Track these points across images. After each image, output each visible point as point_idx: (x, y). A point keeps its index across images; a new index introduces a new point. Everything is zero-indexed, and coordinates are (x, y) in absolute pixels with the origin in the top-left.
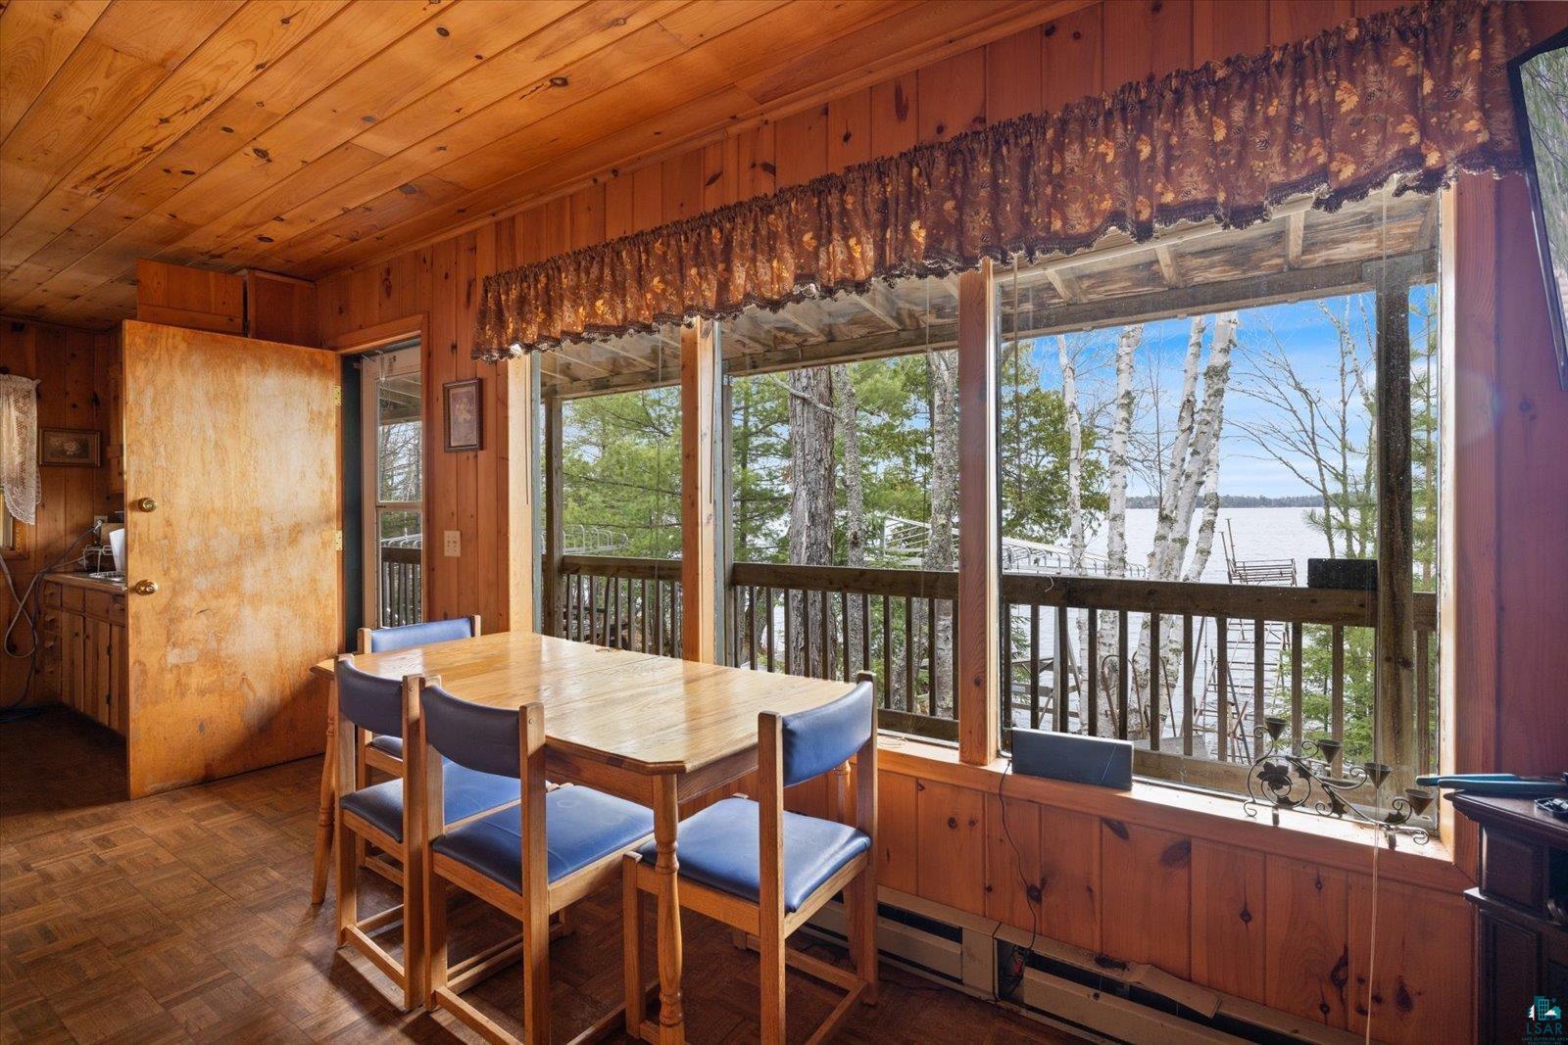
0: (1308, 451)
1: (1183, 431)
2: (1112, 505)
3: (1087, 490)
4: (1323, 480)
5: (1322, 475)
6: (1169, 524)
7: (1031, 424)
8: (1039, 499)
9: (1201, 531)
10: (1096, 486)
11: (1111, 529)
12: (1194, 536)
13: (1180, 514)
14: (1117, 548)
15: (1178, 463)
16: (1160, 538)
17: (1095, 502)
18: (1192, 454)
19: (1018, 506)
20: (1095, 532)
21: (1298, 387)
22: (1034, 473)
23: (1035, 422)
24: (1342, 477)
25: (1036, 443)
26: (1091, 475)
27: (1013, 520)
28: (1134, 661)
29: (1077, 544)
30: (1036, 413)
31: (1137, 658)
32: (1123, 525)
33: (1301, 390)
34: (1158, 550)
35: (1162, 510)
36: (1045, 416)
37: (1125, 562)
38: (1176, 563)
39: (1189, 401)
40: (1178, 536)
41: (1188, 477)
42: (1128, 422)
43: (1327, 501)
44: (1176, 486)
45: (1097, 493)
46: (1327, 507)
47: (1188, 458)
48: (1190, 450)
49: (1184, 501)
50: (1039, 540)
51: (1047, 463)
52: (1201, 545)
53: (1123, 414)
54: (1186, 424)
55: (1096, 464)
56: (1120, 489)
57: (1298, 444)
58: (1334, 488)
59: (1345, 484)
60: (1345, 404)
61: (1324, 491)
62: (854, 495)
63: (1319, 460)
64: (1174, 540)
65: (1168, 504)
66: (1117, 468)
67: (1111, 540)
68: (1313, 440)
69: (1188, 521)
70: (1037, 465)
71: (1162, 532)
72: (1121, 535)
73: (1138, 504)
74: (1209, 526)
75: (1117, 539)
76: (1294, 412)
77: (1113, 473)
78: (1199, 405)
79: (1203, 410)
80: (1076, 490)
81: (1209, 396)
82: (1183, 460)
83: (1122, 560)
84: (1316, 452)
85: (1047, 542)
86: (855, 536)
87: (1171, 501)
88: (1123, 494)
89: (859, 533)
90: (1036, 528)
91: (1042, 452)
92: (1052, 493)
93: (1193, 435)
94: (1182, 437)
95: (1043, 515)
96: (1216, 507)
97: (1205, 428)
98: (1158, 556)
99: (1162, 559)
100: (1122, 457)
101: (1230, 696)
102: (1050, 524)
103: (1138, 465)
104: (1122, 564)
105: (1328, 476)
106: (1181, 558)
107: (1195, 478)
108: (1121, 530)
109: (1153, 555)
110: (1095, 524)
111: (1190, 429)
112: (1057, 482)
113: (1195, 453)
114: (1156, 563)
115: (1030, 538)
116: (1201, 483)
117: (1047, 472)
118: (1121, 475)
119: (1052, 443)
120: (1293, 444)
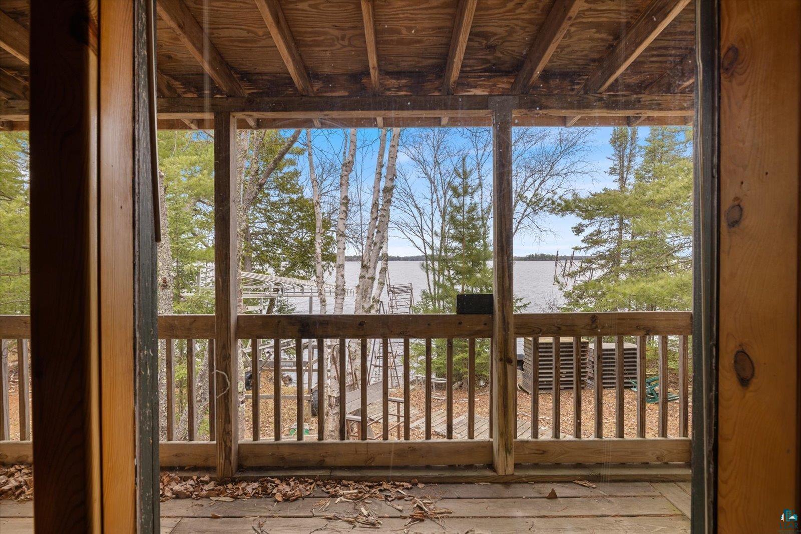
0: (419, 235)
1: (373, 219)
2: (338, 259)
3: (327, 251)
4: (425, 249)
5: (425, 246)
6: (366, 270)
7: (299, 216)
8: (303, 256)
9: (380, 273)
10: (331, 249)
11: (337, 272)
12: (377, 276)
13: (371, 265)
14: (341, 284)
15: (371, 237)
16: (362, 277)
17: (331, 258)
18: (377, 232)
19: (291, 259)
20: (330, 273)
21: (416, 206)
22: (300, 242)
23: (301, 215)
24: (432, 248)
25: (301, 226)
26: (329, 244)
27: (289, 267)
28: (349, 346)
29: (320, 281)
30: (301, 210)
31: (351, 344)
32: (343, 270)
33: (417, 208)
34: (361, 284)
35: (363, 262)
36: (305, 212)
37: (344, 291)
38: (369, 290)
39: (376, 203)
40: (370, 276)
41: (375, 244)
42: (346, 213)
43: (427, 257)
44: (369, 249)
45: (332, 253)
46: (427, 261)
47: (375, 234)
48: (376, 230)
49: (373, 258)
50: (303, 278)
51: (308, 237)
52: (380, 280)
53: (343, 208)
54: (374, 216)
55: (331, 238)
56: (342, 250)
57: (416, 232)
58: (429, 252)
59: (433, 250)
60: (433, 215)
61: (425, 254)
62: (164, 251)
63: (424, 240)
64: (369, 278)
65: (366, 259)
66: (341, 238)
67: (337, 278)
68: (421, 231)
69: (375, 268)
70: (302, 238)
71: (363, 274)
72: (343, 276)
73: (350, 259)
74: (384, 270)
75: (340, 278)
76: (415, 218)
77: (338, 241)
78: (380, 207)
79: (382, 209)
80: (319, 251)
81: (385, 202)
82: (373, 235)
83: (343, 290)
84: (423, 236)
85: (307, 279)
86: (165, 281)
87: (367, 257)
88: (344, 252)
89: (168, 279)
90: (301, 271)
91: (305, 231)
92: (309, 253)
93: (377, 223)
94: (373, 222)
95: (306, 265)
96: (387, 261)
97: (383, 219)
98: (361, 287)
99: (363, 289)
100: (343, 232)
101: (389, 349)
102: (308, 269)
103: (351, 240)
104: (343, 292)
105: (427, 248)
106: (372, 287)
107: (378, 245)
108: (342, 273)
109: (358, 287)
110: (330, 269)
111: (376, 218)
112: (312, 247)
113: (378, 232)
114: (360, 291)
115: (298, 277)
116: (381, 248)
117: (307, 242)
118: (342, 242)
119: (309, 226)
120: (414, 232)
